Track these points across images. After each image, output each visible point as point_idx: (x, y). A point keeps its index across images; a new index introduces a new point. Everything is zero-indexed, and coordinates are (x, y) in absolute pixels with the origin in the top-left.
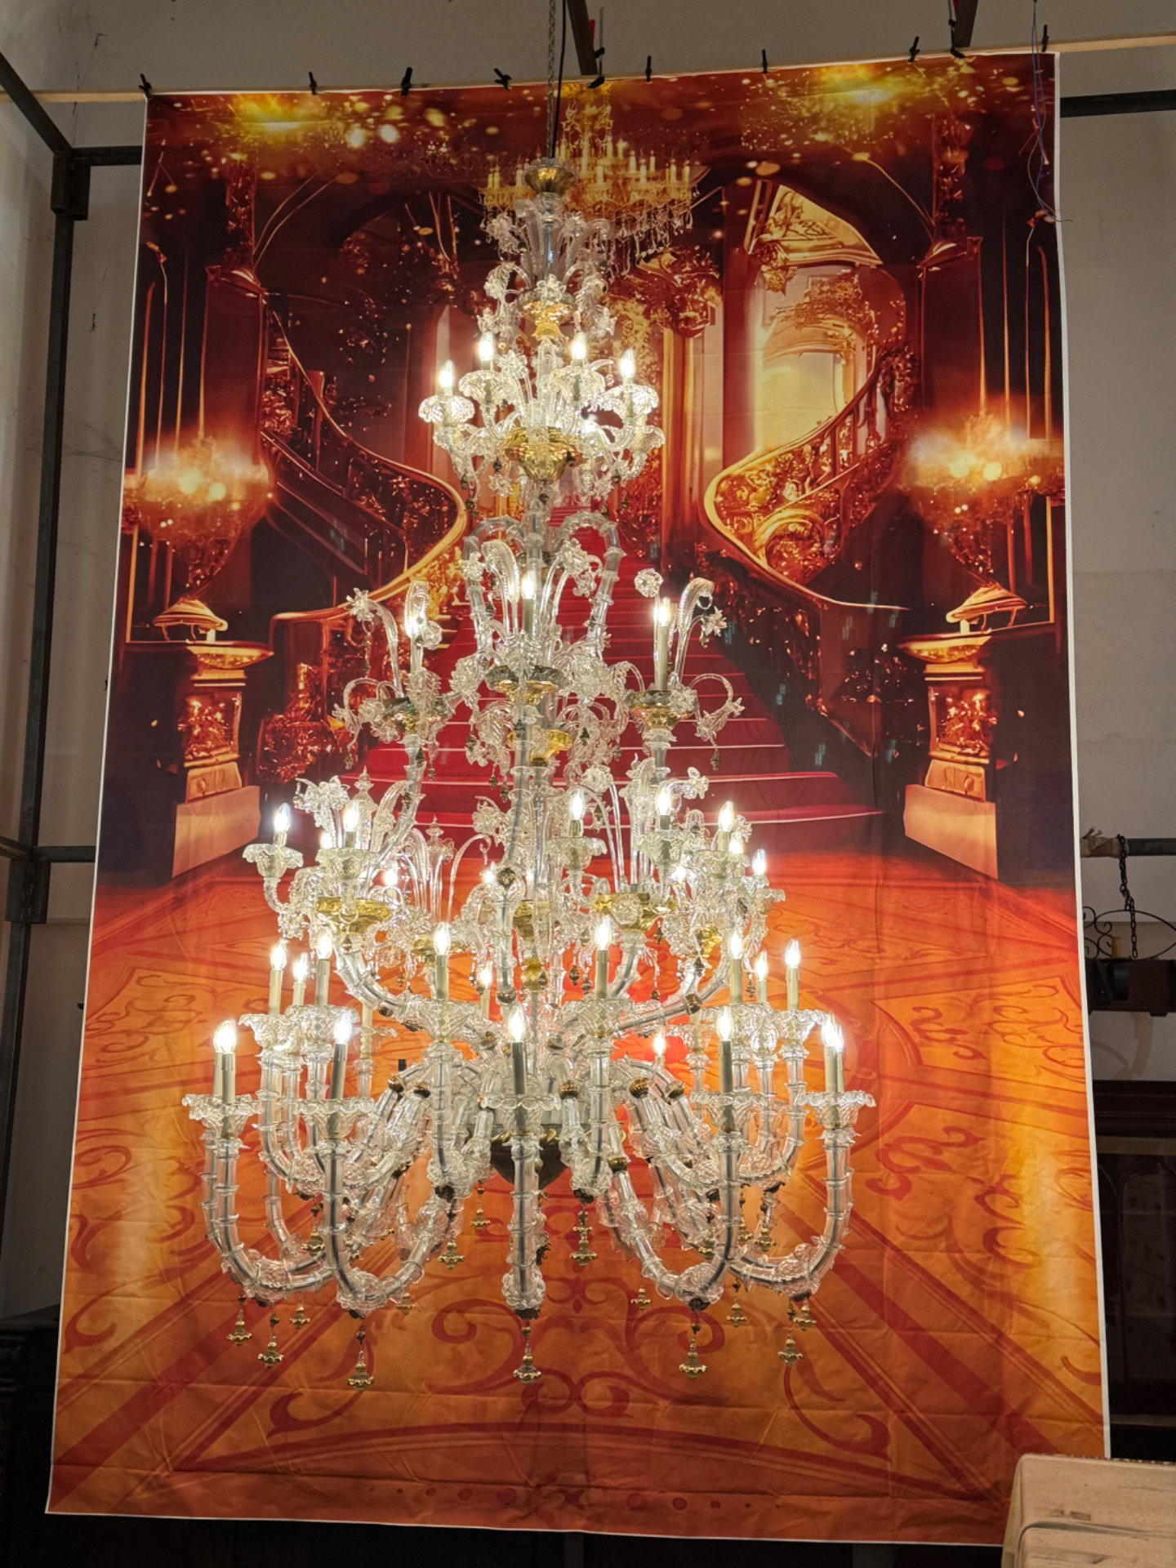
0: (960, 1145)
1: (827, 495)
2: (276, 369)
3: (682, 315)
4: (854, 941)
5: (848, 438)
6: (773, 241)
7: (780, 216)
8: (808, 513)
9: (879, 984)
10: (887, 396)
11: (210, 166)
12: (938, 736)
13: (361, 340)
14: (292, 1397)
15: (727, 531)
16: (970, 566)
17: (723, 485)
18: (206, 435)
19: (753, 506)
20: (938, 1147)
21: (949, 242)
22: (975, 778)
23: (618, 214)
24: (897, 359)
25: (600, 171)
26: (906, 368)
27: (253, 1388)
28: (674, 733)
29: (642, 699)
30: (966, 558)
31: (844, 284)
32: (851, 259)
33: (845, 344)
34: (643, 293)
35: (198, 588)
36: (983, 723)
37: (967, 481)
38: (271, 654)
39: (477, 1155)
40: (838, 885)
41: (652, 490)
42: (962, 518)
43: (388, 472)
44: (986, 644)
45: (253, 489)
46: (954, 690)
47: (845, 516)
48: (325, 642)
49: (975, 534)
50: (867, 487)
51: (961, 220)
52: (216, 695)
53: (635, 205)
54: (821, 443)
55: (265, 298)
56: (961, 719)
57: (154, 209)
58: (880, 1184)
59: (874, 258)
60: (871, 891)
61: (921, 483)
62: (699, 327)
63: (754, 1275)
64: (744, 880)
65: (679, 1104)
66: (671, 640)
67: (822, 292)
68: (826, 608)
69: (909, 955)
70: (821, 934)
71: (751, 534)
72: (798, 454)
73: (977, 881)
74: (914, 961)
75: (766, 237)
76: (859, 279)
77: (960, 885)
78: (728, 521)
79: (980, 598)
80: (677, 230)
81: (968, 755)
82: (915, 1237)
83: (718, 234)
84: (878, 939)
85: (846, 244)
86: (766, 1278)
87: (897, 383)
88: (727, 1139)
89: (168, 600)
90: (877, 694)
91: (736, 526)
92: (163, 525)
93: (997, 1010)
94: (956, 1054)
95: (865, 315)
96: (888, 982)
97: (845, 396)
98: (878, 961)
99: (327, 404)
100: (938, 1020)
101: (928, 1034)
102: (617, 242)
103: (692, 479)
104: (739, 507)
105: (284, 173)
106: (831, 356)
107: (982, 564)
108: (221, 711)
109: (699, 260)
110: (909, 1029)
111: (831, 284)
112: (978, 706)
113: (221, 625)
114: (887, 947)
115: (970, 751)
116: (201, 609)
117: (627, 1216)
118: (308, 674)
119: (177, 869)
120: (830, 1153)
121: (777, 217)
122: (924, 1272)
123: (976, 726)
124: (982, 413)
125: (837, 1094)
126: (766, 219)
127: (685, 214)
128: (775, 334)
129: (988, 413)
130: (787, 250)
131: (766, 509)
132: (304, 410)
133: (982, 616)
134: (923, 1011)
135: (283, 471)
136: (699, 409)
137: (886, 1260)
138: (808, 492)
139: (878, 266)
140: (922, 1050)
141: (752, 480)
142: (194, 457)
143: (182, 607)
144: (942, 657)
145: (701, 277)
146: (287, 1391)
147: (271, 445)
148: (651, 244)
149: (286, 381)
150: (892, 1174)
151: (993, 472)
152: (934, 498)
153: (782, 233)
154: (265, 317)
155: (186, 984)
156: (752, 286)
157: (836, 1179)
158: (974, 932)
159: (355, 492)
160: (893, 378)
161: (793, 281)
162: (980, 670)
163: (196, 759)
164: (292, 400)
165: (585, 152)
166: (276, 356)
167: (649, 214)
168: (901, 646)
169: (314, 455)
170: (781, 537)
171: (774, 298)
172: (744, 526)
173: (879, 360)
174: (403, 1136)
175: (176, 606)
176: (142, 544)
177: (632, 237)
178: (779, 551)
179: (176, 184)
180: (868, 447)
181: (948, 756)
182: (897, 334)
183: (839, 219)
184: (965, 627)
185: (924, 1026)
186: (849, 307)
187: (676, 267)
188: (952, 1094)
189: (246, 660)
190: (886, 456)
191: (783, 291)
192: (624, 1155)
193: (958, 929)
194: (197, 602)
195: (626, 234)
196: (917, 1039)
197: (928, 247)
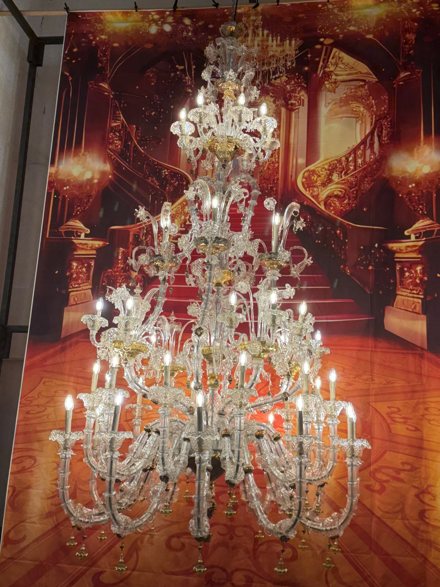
0: (409, 471)
1: (352, 179)
2: (115, 124)
3: (290, 102)
4: (361, 375)
5: (361, 155)
6: (330, 71)
7: (334, 61)
8: (343, 186)
9: (372, 395)
10: (379, 137)
11: (92, 41)
12: (400, 285)
13: (152, 112)
14: (101, 573)
15: (307, 194)
16: (416, 211)
17: (306, 174)
18: (85, 151)
19: (319, 183)
20: (398, 471)
21: (407, 72)
22: (417, 304)
23: (263, 60)
24: (384, 121)
25: (256, 43)
26: (388, 124)
27: (85, 568)
28: (280, 272)
29: (266, 257)
30: (414, 207)
31: (361, 89)
32: (364, 78)
33: (361, 114)
34: (273, 93)
35: (78, 215)
36: (421, 279)
37: (415, 174)
38: (108, 243)
39: (181, 462)
40: (354, 350)
41: (274, 176)
42: (412, 189)
43: (161, 168)
44: (423, 245)
45: (103, 174)
46: (408, 265)
47: (360, 188)
48: (131, 239)
49: (418, 196)
50: (370, 175)
51: (413, 63)
52: (84, 261)
53: (271, 56)
54: (350, 156)
55: (112, 95)
56: (411, 278)
57: (68, 58)
58: (371, 487)
59: (375, 79)
60: (369, 353)
61: (394, 174)
62: (297, 107)
63: (312, 526)
64: (311, 341)
65: (278, 443)
66: (280, 232)
67: (351, 92)
68: (350, 227)
69: (385, 383)
70: (346, 372)
71: (318, 195)
72: (339, 161)
73: (418, 350)
74: (388, 386)
75: (327, 70)
76: (368, 87)
77: (410, 352)
78: (308, 190)
79: (420, 224)
80: (289, 67)
81: (414, 294)
82: (387, 513)
83: (306, 68)
84: (371, 375)
85: (362, 72)
86: (318, 528)
87: (384, 131)
88: (300, 458)
89: (65, 220)
90: (372, 266)
91: (311, 191)
92: (65, 188)
93: (426, 409)
94: (407, 429)
95: (370, 102)
96: (376, 395)
97: (361, 136)
98: (371, 385)
99: (136, 139)
100: (399, 413)
101: (394, 419)
102: (263, 72)
103: (292, 172)
104: (313, 184)
105: (123, 44)
106: (355, 119)
107: (421, 209)
108: (85, 267)
109: (298, 79)
110: (385, 416)
111: (355, 88)
112: (419, 272)
113: (87, 231)
114: (376, 379)
115: (415, 292)
116: (78, 224)
117: (251, 495)
118: (123, 252)
119: (63, 334)
120: (349, 469)
121: (332, 61)
122: (391, 529)
123: (418, 281)
124: (422, 144)
125: (353, 441)
126: (328, 62)
127: (292, 60)
128: (330, 110)
129: (424, 144)
130: (336, 75)
131: (324, 185)
132: (126, 142)
133: (421, 232)
134: (392, 408)
135: (116, 167)
136: (296, 142)
137: (373, 522)
138: (343, 178)
139: (376, 82)
140: (392, 426)
141: (319, 172)
142: (79, 160)
143: (71, 223)
144: (402, 250)
145: (298, 86)
146: (100, 570)
147: (112, 155)
148: (277, 73)
149: (119, 129)
150: (377, 483)
151: (426, 170)
152: (400, 181)
153: (334, 68)
154: (112, 103)
155: (64, 385)
156: (321, 90)
157: (352, 481)
158: (416, 373)
159: (147, 176)
160: (382, 129)
161: (338, 88)
162: (420, 256)
163: (73, 288)
164: (121, 137)
165: (250, 35)
166: (116, 119)
167: (277, 60)
168: (384, 245)
169: (130, 160)
170: (331, 197)
171: (330, 96)
172: (314, 191)
173: (376, 121)
174: (148, 452)
175: (68, 223)
176: (55, 196)
177: (269, 70)
178: (330, 203)
179: (78, 48)
180: (371, 158)
181: (405, 294)
182: (384, 110)
183: (359, 62)
184: (413, 237)
185: (393, 415)
186: (363, 99)
187: (287, 82)
188: (405, 447)
189: (97, 246)
190: (379, 162)
191: (334, 92)
192: (251, 465)
193: (409, 372)
194: (77, 221)
195: (266, 68)
196: (389, 421)
197: (399, 74)
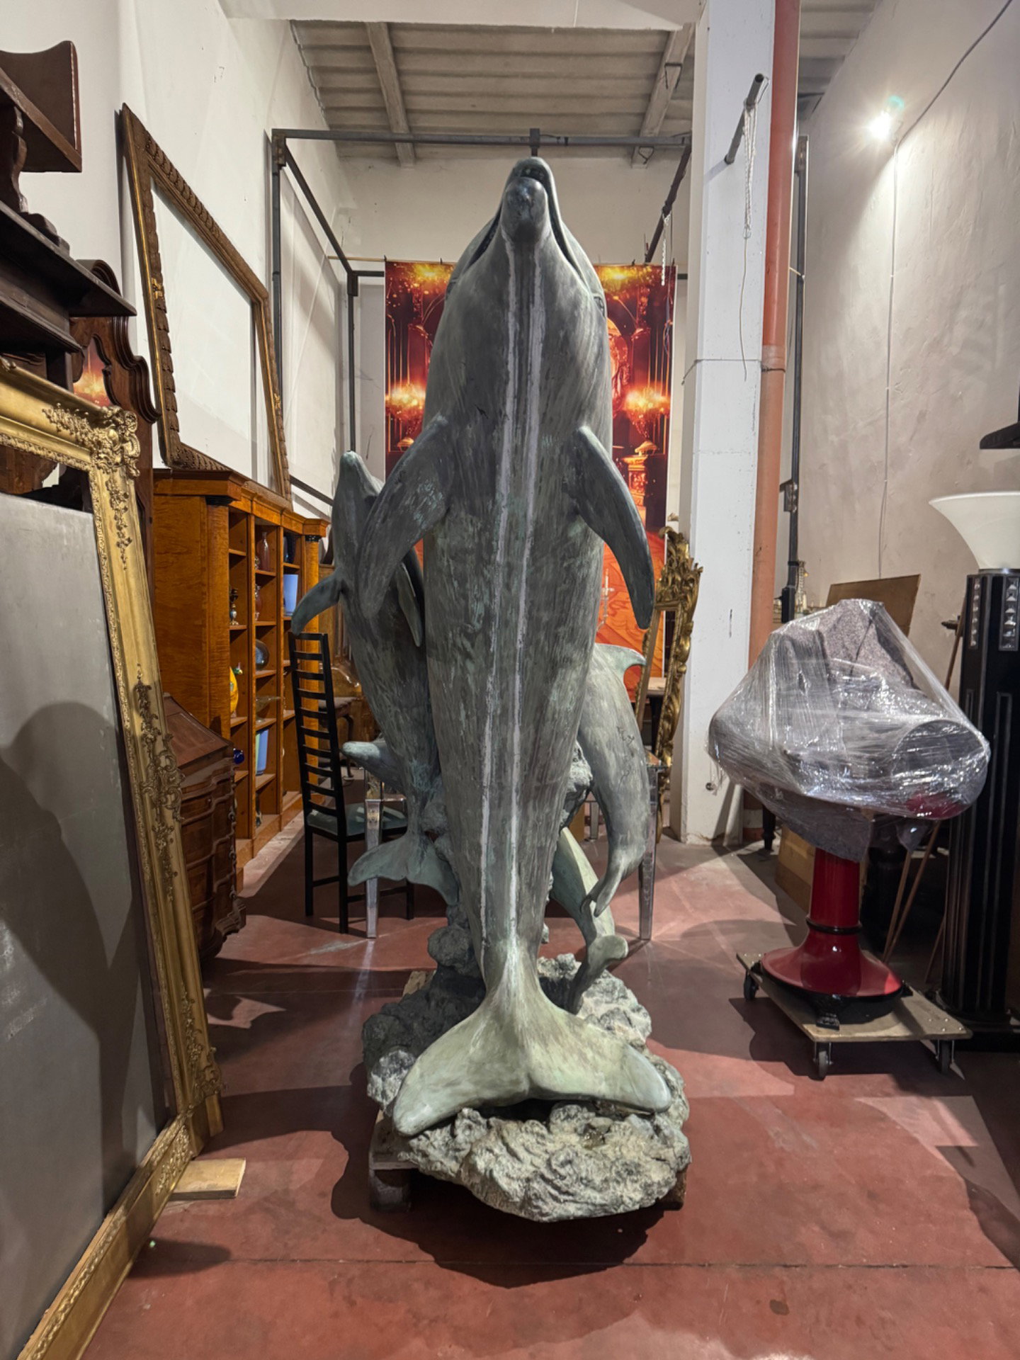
10: (621, 379)
11: (407, 288)
12: (631, 487)
16: (642, 435)
18: (410, 383)
21: (641, 329)
22: (641, 500)
24: (624, 368)
26: (627, 369)
30: (642, 432)
35: (410, 434)
36: (644, 483)
37: (642, 408)
42: (640, 419)
44: (646, 459)
46: (636, 473)
49: (644, 424)
51: (645, 321)
55: (427, 336)
56: (638, 482)
57: (389, 303)
61: (629, 408)
76: (615, 340)
79: (645, 445)
87: (624, 375)
89: (402, 438)
92: (398, 412)
95: (616, 353)
105: (432, 292)
107: (645, 435)
112: (642, 478)
115: (640, 491)
129: (650, 387)
133: (645, 451)
139: (620, 335)
142: (407, 389)
143: (405, 440)
144: (634, 462)
151: (650, 406)
152: (632, 413)
154: (427, 343)
162: (644, 467)
168: (622, 459)
173: (620, 367)
176: (392, 418)
179: (396, 295)
182: (625, 359)
184: (640, 454)
190: (620, 399)
194: (410, 438)
197: (635, 330)
